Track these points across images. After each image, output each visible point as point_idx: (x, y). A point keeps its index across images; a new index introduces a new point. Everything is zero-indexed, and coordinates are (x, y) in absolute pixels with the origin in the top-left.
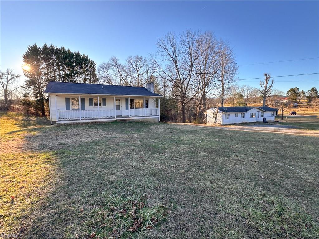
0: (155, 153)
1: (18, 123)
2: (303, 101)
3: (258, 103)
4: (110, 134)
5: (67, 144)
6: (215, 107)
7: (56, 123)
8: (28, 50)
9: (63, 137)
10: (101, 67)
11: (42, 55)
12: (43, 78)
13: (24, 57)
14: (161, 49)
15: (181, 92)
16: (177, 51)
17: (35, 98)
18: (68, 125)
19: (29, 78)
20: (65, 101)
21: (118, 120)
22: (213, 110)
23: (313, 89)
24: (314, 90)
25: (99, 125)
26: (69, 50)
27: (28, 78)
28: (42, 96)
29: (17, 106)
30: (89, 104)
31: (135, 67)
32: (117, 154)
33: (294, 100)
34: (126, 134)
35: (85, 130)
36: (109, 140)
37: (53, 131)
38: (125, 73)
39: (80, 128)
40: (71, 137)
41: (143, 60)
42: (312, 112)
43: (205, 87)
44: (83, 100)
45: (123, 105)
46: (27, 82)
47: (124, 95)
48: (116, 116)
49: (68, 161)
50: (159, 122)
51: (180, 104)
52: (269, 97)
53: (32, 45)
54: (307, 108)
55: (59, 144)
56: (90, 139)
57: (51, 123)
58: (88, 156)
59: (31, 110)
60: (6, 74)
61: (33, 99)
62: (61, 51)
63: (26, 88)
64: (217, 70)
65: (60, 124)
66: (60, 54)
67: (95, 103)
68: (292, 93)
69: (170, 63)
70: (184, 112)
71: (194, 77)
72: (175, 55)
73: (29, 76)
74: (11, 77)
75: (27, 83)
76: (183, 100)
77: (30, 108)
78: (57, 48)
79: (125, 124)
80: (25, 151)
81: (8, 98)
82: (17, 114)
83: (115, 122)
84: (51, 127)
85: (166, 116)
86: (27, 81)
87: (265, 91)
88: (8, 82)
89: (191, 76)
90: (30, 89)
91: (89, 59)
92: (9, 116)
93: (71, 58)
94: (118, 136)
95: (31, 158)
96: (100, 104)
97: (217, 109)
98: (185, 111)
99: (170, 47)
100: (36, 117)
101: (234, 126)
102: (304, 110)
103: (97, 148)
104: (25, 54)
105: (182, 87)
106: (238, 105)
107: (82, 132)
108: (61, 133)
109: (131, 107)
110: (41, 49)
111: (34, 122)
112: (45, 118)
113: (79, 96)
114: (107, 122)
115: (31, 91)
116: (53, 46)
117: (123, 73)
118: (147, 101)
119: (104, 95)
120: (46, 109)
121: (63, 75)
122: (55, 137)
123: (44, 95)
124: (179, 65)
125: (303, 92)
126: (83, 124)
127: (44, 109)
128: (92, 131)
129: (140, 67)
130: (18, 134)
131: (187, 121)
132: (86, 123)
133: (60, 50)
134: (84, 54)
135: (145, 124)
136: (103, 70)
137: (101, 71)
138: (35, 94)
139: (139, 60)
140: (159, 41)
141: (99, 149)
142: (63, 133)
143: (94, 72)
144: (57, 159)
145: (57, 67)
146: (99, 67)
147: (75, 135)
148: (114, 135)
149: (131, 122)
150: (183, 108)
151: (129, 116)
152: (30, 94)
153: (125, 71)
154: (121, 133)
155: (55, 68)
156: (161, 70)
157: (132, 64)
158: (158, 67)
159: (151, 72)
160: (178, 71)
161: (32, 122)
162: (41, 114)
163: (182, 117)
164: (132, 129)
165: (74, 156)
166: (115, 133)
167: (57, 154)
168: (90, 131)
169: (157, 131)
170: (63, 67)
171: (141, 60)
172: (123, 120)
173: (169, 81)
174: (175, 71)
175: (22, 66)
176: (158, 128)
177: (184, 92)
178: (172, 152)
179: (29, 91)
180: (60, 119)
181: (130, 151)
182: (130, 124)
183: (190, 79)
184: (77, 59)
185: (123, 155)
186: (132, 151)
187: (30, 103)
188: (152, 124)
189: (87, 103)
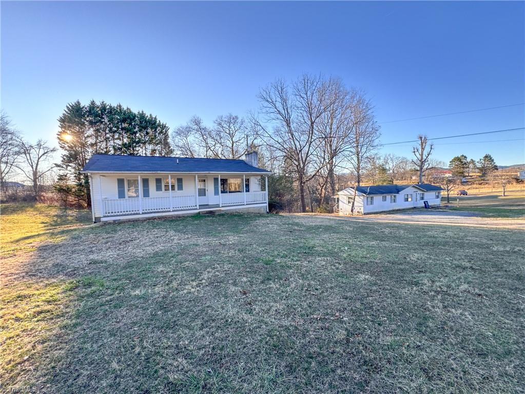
0: (271, 279)
1: (47, 220)
2: (474, 174)
3: (409, 179)
4: (188, 238)
5: (106, 262)
6: (351, 188)
7: (100, 221)
8: (67, 111)
9: (104, 246)
10: (177, 133)
11: (88, 116)
12: (90, 150)
13: (63, 120)
14: (266, 104)
15: (297, 166)
16: (289, 106)
17: (76, 181)
18: (120, 223)
19: (68, 151)
20: (117, 184)
21: (202, 212)
22: (349, 193)
23: (486, 157)
24: (488, 158)
25: (171, 221)
26: (128, 109)
27: (66, 151)
28: (87, 177)
29: (50, 195)
30: (155, 187)
31: (228, 132)
32: (194, 284)
33: (460, 173)
34: (215, 236)
35: (145, 232)
36: (183, 250)
37: (91, 235)
38: (213, 140)
39: (138, 229)
40: (118, 245)
41: (239, 120)
42: (490, 191)
43: (332, 158)
44: (146, 182)
45: (210, 187)
46: (65, 157)
47: (212, 172)
48: (199, 205)
50: (268, 212)
51: (296, 184)
52: (427, 169)
53: (73, 102)
54: (480, 184)
56: (150, 250)
57: (94, 220)
58: (137, 292)
59: (71, 200)
60: (36, 146)
61: (74, 183)
62: (117, 111)
63: (63, 167)
64: (349, 131)
65: (106, 221)
66: (115, 114)
67: (165, 186)
68: (457, 164)
69: (279, 123)
70: (303, 196)
71: (316, 143)
72: (286, 112)
73: (67, 148)
74: (43, 153)
75: (64, 159)
76: (301, 178)
77: (69, 197)
78: (111, 107)
79: (214, 218)
81: (39, 183)
82: (49, 207)
83: (198, 216)
85: (278, 203)
86: (64, 155)
87: (420, 161)
88: (39, 159)
89: (311, 142)
90: (69, 168)
91: (159, 121)
92: (37, 209)
93: (131, 120)
94: (201, 240)
96: (173, 187)
97: (354, 190)
98: (305, 194)
99: (279, 99)
100: (77, 211)
101: (383, 216)
102: (476, 188)
103: (159, 270)
104: (61, 115)
105: (299, 158)
106: (380, 184)
107: (140, 236)
108: (103, 238)
109: (223, 190)
110: (86, 108)
111: (72, 218)
113: (139, 176)
114: (184, 217)
115: (70, 172)
116: (105, 104)
117: (210, 141)
118: (248, 180)
119: (179, 174)
121: (120, 145)
122: (89, 247)
124: (293, 126)
125: (473, 161)
126: (145, 220)
128: (156, 234)
129: (234, 131)
131: (307, 208)
132: (149, 219)
133: (115, 110)
134: (151, 115)
135: (245, 218)
136: (180, 137)
137: (176, 139)
138: (76, 175)
139: (232, 121)
140: (262, 91)
141: (162, 271)
142: (107, 238)
143: (167, 140)
145: (111, 134)
146: (174, 132)
147: (126, 242)
148: (194, 240)
149: (223, 214)
150: (302, 190)
151: (219, 205)
152: (68, 175)
153: (213, 138)
154: (206, 237)
155: (108, 135)
156: (267, 135)
157: (223, 127)
158: (262, 130)
159: (252, 137)
160: (292, 135)
161: (70, 218)
162: (86, 205)
163: (300, 203)
164: (224, 228)
165: (109, 292)
166: (197, 236)
167: (77, 287)
168: (154, 233)
169: (267, 229)
170: (120, 134)
171: (237, 121)
172: (211, 212)
173: (280, 150)
174: (287, 135)
175: (58, 135)
176: (268, 224)
177: (302, 166)
178: (303, 275)
179: (67, 172)
180: (106, 213)
181: (222, 275)
182: (221, 218)
183: (310, 146)
184: (140, 122)
185: (207, 286)
186: (226, 274)
187: (68, 189)
188: (257, 216)
189: (152, 186)
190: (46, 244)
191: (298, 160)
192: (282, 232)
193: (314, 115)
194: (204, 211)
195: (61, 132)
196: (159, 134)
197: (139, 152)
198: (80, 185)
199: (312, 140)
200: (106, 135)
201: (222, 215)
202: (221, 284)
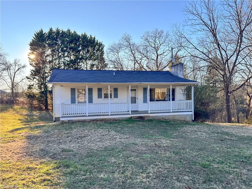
0: (212, 181)
1: (22, 118)
4: (127, 138)
5: (72, 151)
7: (59, 120)
8: (35, 37)
9: (67, 139)
11: (48, 40)
12: (48, 66)
13: (31, 45)
14: (191, 17)
15: (223, 76)
17: (39, 89)
18: (73, 122)
19: (35, 67)
20: (70, 92)
25: (110, 123)
26: (75, 32)
27: (33, 67)
28: (46, 87)
29: (21, 99)
30: (97, 95)
31: (153, 46)
32: (144, 175)
34: (149, 138)
35: (93, 131)
36: (126, 147)
37: (56, 131)
38: (140, 54)
39: (87, 128)
40: (76, 139)
41: (165, 34)
44: (90, 90)
45: (140, 95)
46: (32, 72)
47: (142, 83)
48: (132, 111)
49: (74, 182)
50: (193, 120)
51: (221, 94)
53: (38, 31)
55: (62, 151)
56: (100, 145)
57: (54, 120)
58: (102, 176)
59: (35, 104)
60: (13, 64)
61: (37, 91)
62: (67, 34)
63: (31, 79)
65: (63, 121)
66: (65, 37)
67: (105, 94)
69: (204, 34)
70: (228, 106)
72: (212, 22)
73: (34, 65)
74: (18, 68)
76: (227, 87)
77: (34, 101)
78: (63, 31)
79: (144, 123)
80: (23, 159)
81: (15, 91)
82: (22, 108)
83: (130, 120)
84: (54, 125)
85: (204, 112)
86: (32, 70)
88: (15, 73)
89: (239, 51)
90: (35, 80)
91: (97, 40)
92: (14, 110)
93: (76, 41)
94: (138, 141)
95: (29, 172)
96: (111, 95)
98: (230, 104)
99: (205, 11)
100: (39, 112)
104: (31, 41)
105: (225, 68)
107: (90, 133)
108: (65, 133)
109: (151, 99)
110: (46, 34)
111: (37, 117)
112: (48, 113)
113: (87, 85)
114: (119, 120)
115: (35, 82)
116: (59, 30)
118: (174, 91)
119: (115, 84)
120: (49, 102)
121: (68, 61)
122: (58, 139)
123: (48, 86)
124: (219, 35)
126: (90, 122)
127: (48, 103)
128: (102, 133)
129: (159, 45)
130: (19, 133)
131: (233, 119)
132: (93, 120)
133: (65, 33)
134: (91, 36)
135: (172, 124)
136: (113, 52)
137: (110, 54)
138: (39, 85)
139: (158, 36)
140: (188, 4)
141: (115, 162)
142: (67, 133)
143: (103, 56)
144: (60, 175)
145: (62, 53)
146: (109, 49)
147: (81, 138)
148: (132, 140)
150: (228, 100)
151: (148, 111)
152: (34, 85)
153: (140, 52)
154: (141, 138)
155: (60, 54)
156: (191, 46)
157: (149, 42)
158: (187, 41)
159: (176, 50)
160: (218, 45)
161: (35, 117)
162: (44, 108)
163: (225, 113)
164: (155, 131)
165: (82, 173)
166: (133, 137)
167: (60, 167)
168: (100, 132)
169: (196, 136)
170: (69, 52)
171: (162, 35)
172: (141, 117)
173: (204, 60)
174: (212, 45)
175: (28, 55)
176: (196, 131)
177: (228, 75)
178: (244, 182)
179: (33, 82)
180: (63, 115)
181: (165, 172)
182: (150, 123)
183: (238, 55)
184: (83, 42)
185: (155, 178)
186: (168, 171)
187: (34, 95)
188: (183, 123)
189: (95, 94)
190: (30, 135)
191: (224, 70)
192: (212, 140)
193: (244, 23)
194: (135, 116)
195: (30, 53)
196: (97, 51)
197: (82, 66)
198: (42, 93)
199: (241, 49)
200: (59, 54)
201: (151, 120)
202: (167, 179)
